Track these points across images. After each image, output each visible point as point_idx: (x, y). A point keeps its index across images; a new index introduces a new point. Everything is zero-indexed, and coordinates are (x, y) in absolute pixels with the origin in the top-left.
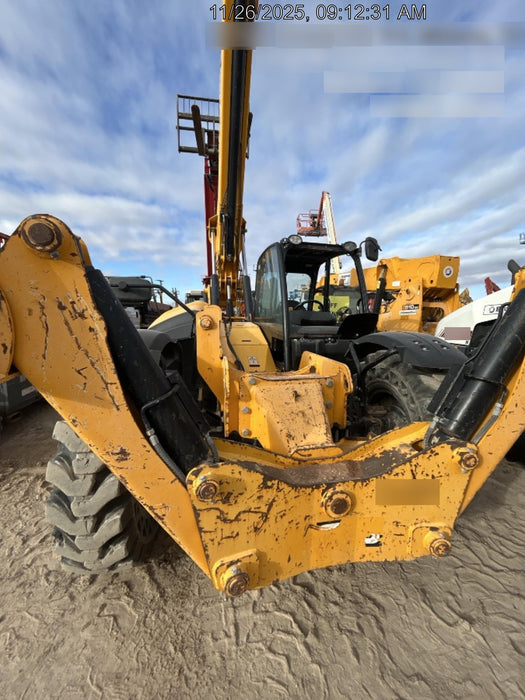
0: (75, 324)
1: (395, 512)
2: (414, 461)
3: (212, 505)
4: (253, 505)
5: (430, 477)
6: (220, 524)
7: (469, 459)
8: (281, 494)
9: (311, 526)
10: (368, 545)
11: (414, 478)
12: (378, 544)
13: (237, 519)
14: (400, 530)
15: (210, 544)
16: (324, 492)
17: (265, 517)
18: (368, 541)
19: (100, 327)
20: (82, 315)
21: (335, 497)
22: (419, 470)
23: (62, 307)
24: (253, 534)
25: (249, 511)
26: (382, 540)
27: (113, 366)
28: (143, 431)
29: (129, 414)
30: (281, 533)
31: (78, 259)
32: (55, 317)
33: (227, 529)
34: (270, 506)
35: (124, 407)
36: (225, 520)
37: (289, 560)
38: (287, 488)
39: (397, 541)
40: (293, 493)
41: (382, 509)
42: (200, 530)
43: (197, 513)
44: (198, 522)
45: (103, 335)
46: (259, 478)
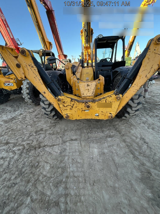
0: (32, 69)
1: (101, 109)
2: (106, 98)
3: (61, 103)
4: (70, 104)
5: (110, 102)
6: (63, 107)
7: (118, 97)
8: (75, 103)
9: (83, 110)
10: (96, 116)
11: (106, 102)
12: (98, 116)
13: (67, 106)
14: (103, 113)
15: (62, 110)
16: (85, 104)
17: (72, 107)
18: (96, 115)
19: (36, 69)
20: (33, 67)
21: (87, 105)
22: (107, 100)
23: (29, 66)
24: (70, 110)
25: (69, 105)
26: (99, 115)
27: (40, 76)
28: (47, 89)
29: (44, 85)
30: (76, 111)
31: (30, 56)
32: (29, 68)
33: (65, 108)
34: (73, 105)
35: (43, 84)
36: (64, 106)
37: (79, 116)
38: (77, 102)
39: (102, 116)
40: (78, 103)
41: (99, 108)
42: (60, 107)
43: (59, 104)
44: (59, 106)
45: (37, 71)
46: (70, 99)
